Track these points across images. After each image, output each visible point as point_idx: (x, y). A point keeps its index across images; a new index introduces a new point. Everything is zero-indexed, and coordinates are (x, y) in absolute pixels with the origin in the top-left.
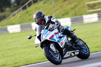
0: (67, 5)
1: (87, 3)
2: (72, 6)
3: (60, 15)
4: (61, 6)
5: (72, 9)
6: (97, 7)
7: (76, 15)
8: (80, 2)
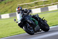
0: (7, 6)
1: (18, 5)
2: (10, 6)
3: (3, 12)
4: (3, 7)
5: (10, 8)
6: (24, 7)
7: (12, 12)
8: (14, 5)
